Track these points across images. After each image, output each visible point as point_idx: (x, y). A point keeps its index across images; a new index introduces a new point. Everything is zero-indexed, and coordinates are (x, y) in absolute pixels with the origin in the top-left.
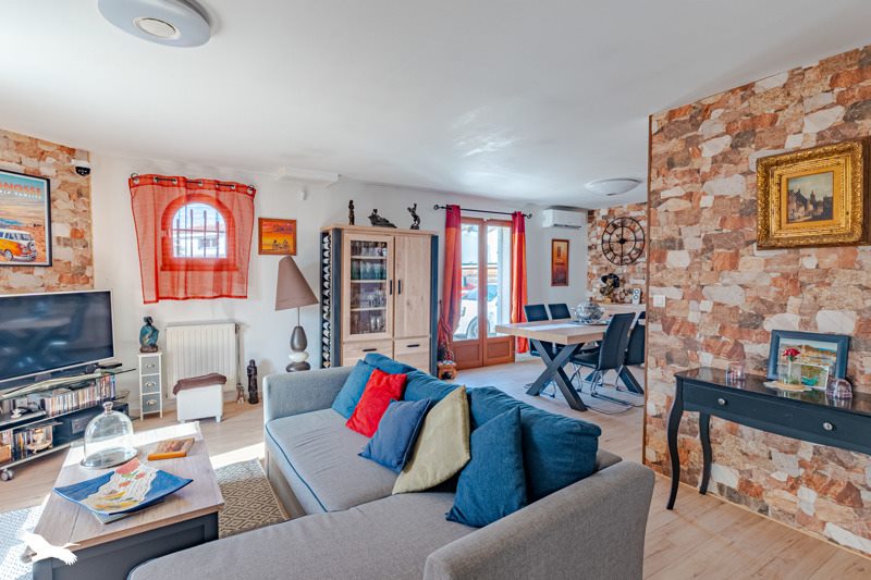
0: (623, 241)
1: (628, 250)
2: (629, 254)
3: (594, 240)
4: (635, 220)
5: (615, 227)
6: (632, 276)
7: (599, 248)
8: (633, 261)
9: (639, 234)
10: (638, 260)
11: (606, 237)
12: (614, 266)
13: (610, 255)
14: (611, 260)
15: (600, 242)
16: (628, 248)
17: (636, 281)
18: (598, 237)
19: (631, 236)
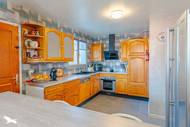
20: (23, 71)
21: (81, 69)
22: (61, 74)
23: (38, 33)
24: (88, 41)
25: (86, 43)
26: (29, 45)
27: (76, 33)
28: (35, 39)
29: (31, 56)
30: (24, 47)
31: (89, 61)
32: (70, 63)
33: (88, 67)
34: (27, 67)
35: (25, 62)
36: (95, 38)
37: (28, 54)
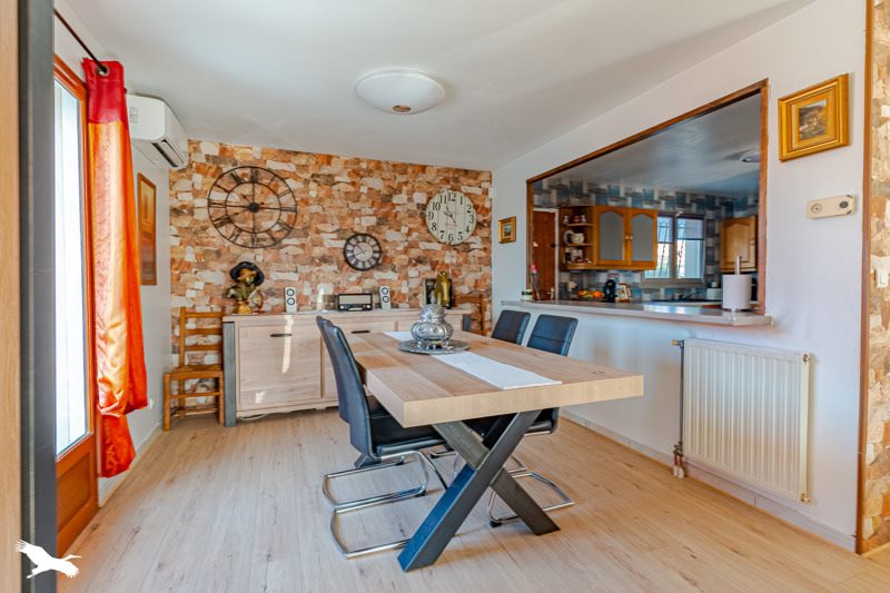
0: (254, 208)
1: (267, 224)
2: (268, 231)
3: (187, 198)
4: (278, 176)
5: (238, 181)
6: (275, 266)
7: (202, 215)
8: (276, 242)
9: (287, 200)
10: (285, 242)
11: (218, 196)
12: (235, 250)
13: (228, 230)
14: (233, 238)
15: (201, 202)
16: (268, 221)
17: (282, 276)
18: (196, 194)
19: (271, 200)
20: (560, 283)
21: (683, 289)
22: (625, 296)
23: (584, 220)
24: (710, 214)
25: (701, 219)
26: (570, 241)
27: (668, 199)
28: (578, 230)
29: (573, 259)
30: (563, 245)
31: (711, 270)
32: (649, 274)
33: (709, 286)
34: (565, 277)
35: (563, 268)
36: (739, 199)
37: (568, 256)
